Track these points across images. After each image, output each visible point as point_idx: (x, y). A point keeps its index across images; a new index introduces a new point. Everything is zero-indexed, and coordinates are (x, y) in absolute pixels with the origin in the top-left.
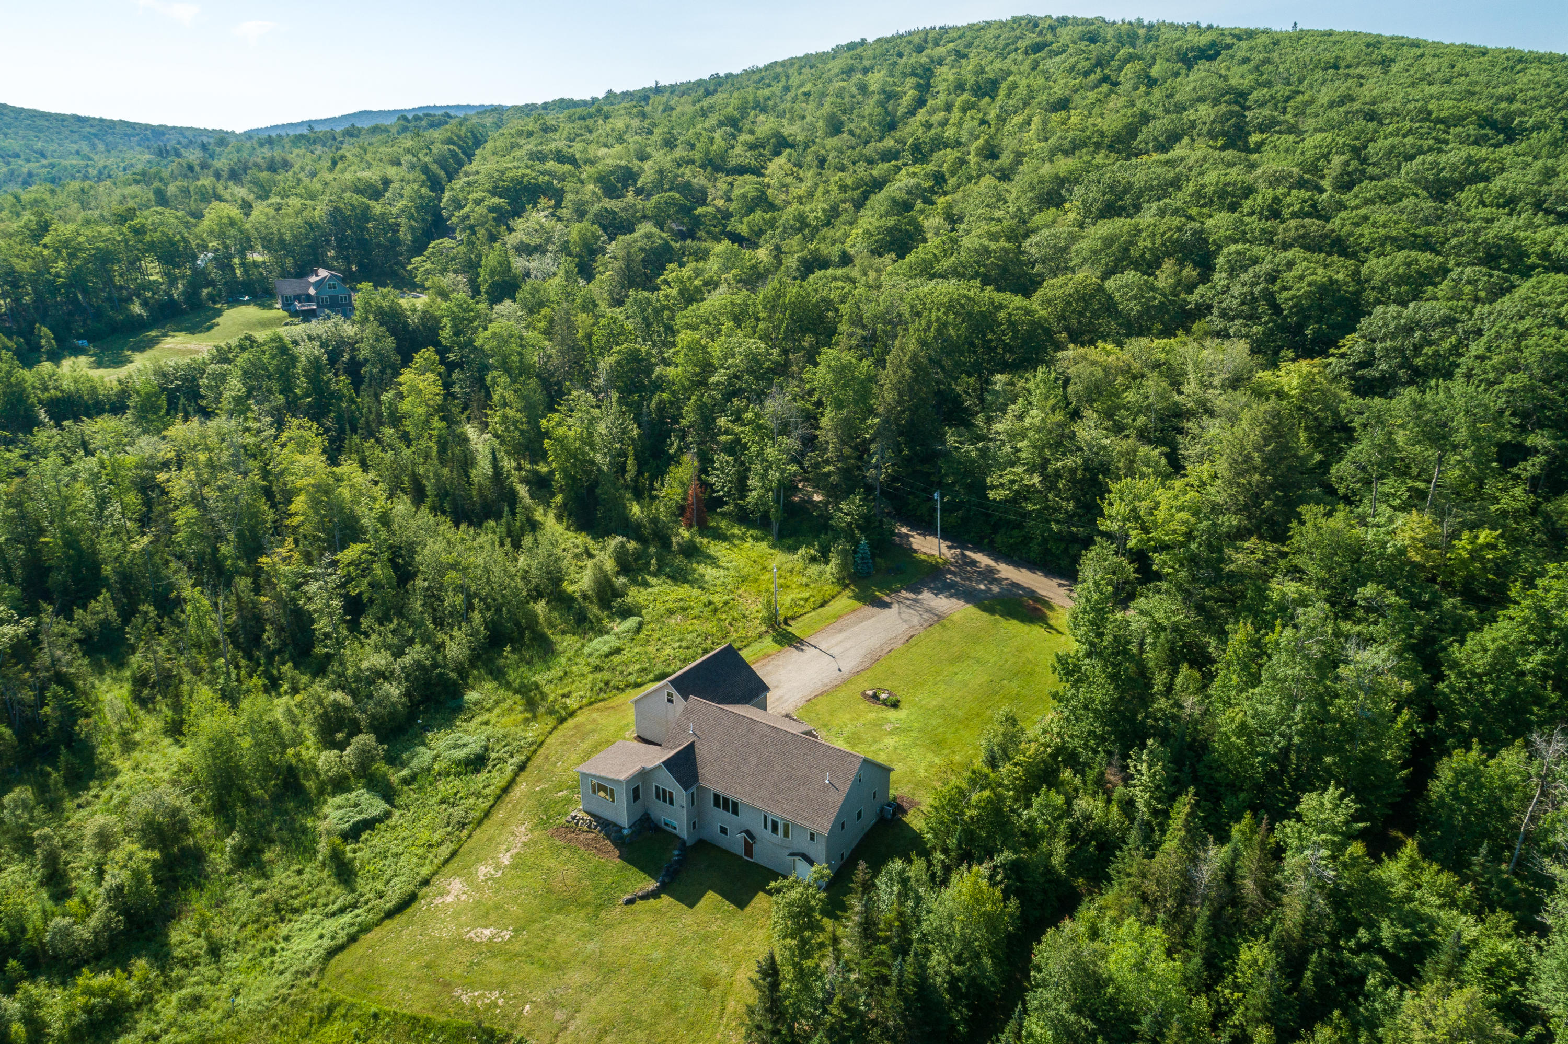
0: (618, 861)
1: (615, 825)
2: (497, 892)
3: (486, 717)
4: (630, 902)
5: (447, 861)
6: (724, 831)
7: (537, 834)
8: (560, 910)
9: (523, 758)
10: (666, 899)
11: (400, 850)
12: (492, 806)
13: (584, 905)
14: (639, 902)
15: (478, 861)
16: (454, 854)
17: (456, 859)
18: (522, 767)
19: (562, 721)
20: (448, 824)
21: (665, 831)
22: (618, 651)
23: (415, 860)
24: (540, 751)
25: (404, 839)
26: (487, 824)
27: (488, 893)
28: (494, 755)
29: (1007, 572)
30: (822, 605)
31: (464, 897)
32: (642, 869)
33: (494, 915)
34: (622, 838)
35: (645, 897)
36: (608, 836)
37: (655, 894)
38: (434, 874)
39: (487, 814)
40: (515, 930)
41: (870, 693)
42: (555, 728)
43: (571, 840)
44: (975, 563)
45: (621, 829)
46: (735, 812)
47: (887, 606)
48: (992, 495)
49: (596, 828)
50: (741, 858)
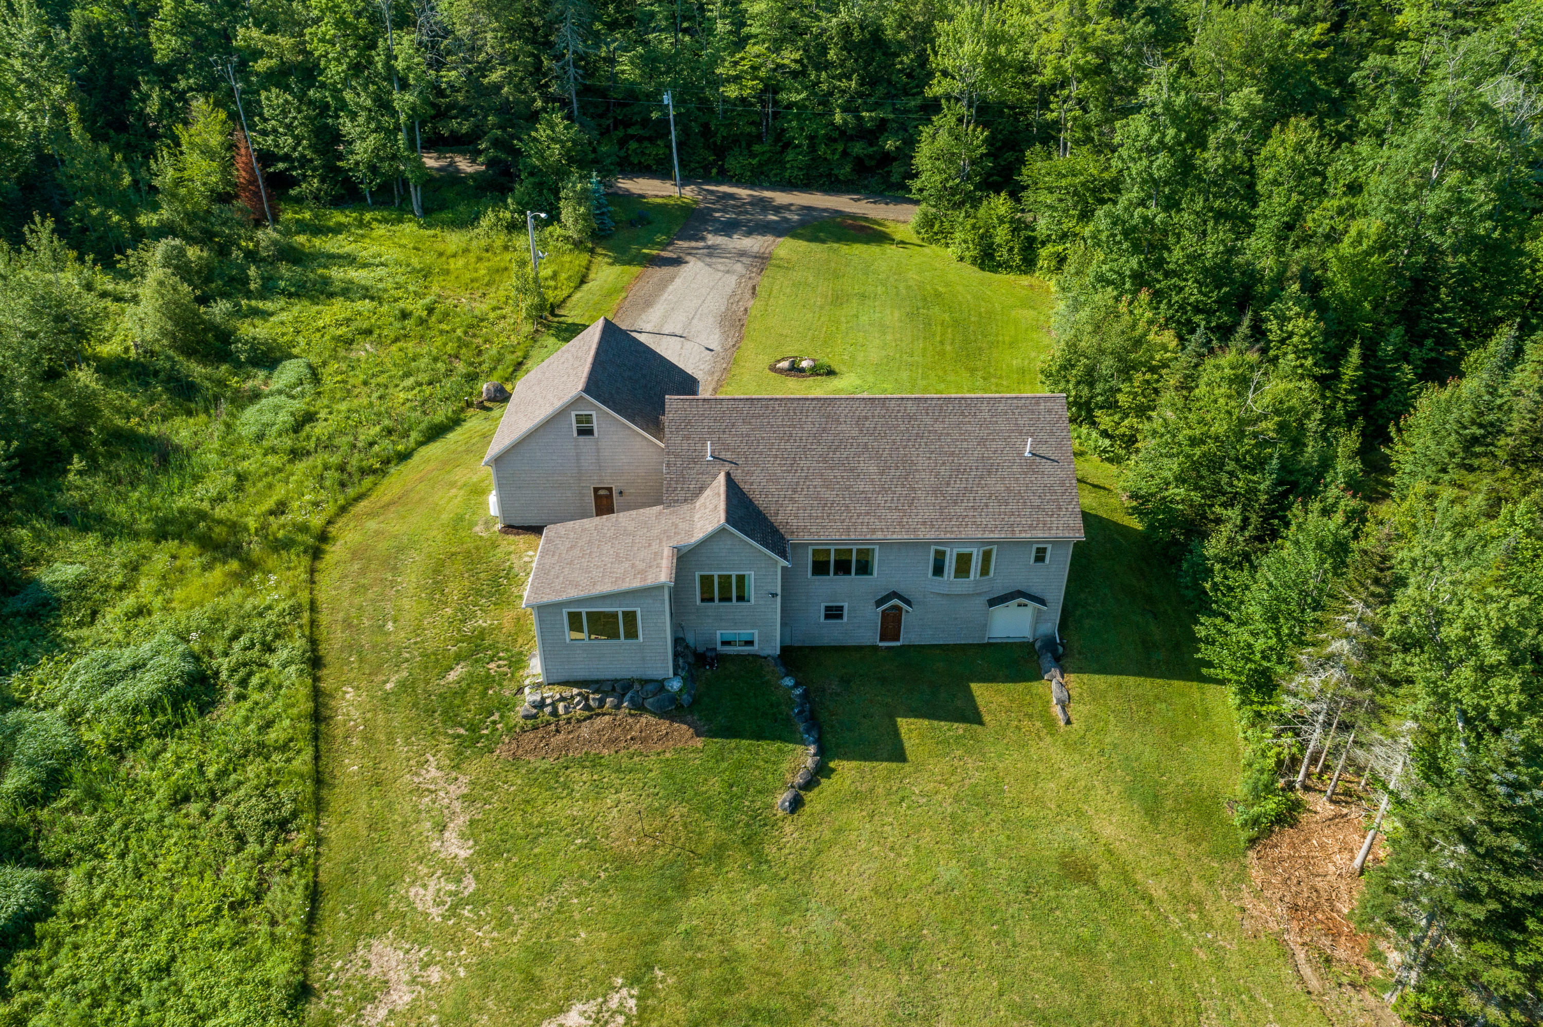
0: (699, 742)
1: (644, 682)
2: (503, 923)
3: (130, 601)
4: (796, 804)
5: (311, 921)
6: (834, 613)
7: (476, 768)
8: (682, 889)
9: (299, 643)
10: (845, 773)
11: (157, 953)
12: (317, 758)
13: (719, 853)
14: (809, 796)
15: (388, 881)
16: (314, 895)
17: (327, 905)
18: (315, 662)
19: (316, 554)
20: (241, 840)
21: (722, 658)
22: (310, 417)
23: (224, 958)
24: (324, 619)
25: (148, 924)
26: (336, 799)
27: (487, 936)
28: (224, 664)
30: (583, 281)
31: (435, 975)
32: (759, 736)
33: (550, 975)
34: (673, 698)
35: (810, 783)
36: (639, 707)
37: (821, 772)
38: (306, 958)
39: (319, 780)
40: (634, 980)
41: (785, 364)
42: (312, 571)
43: (566, 746)
44: (732, 196)
45: (660, 685)
46: (864, 568)
47: (677, 262)
48: (732, 92)
49: (602, 703)
50: (875, 648)
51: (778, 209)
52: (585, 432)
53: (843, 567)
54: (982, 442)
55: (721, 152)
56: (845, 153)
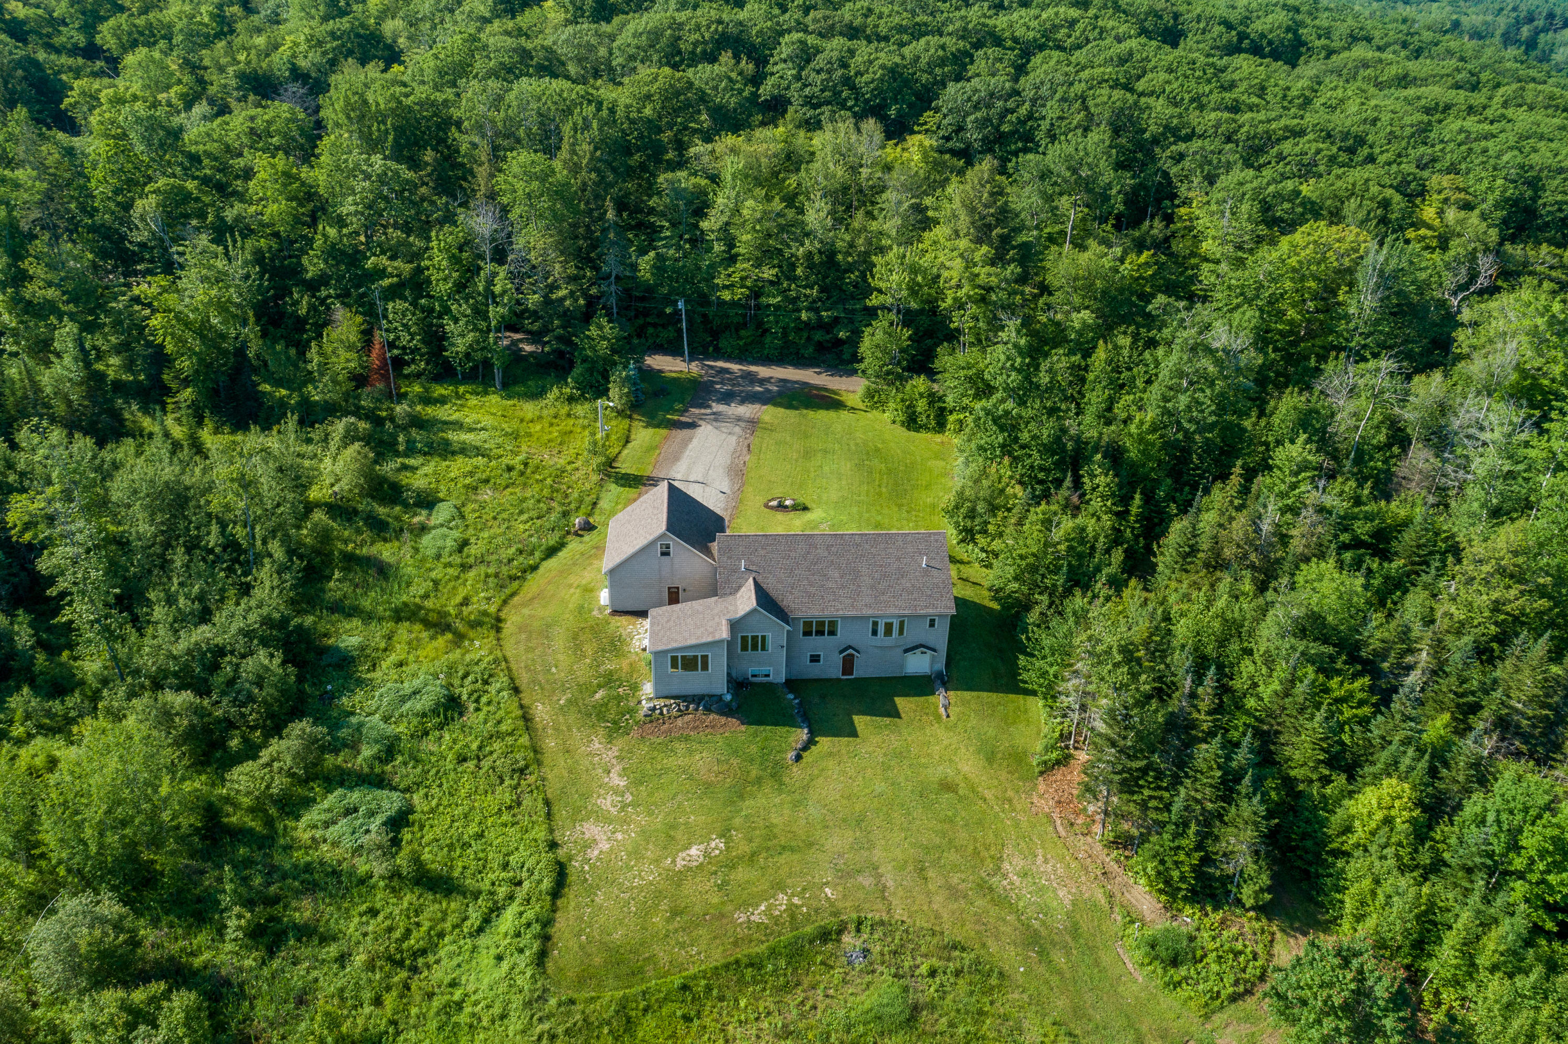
0: (743, 728)
1: (711, 696)
2: (650, 813)
3: (393, 658)
4: (798, 758)
5: (549, 815)
6: (815, 659)
7: (620, 742)
8: (741, 797)
9: (504, 679)
10: (825, 743)
11: (473, 829)
12: (531, 739)
13: (759, 781)
14: (805, 754)
15: (585, 796)
16: (547, 803)
17: (555, 809)
18: (516, 690)
19: (497, 629)
20: (501, 779)
21: (752, 684)
22: (465, 543)
23: (511, 831)
24: (514, 666)
25: (465, 817)
26: (547, 759)
27: (642, 819)
28: (463, 691)
29: (763, 371)
30: (627, 441)
31: (619, 836)
32: (776, 724)
33: (678, 835)
34: (728, 705)
35: (805, 748)
36: (708, 710)
37: (811, 742)
38: (551, 831)
39: (535, 750)
40: (721, 836)
41: (774, 503)
42: (498, 639)
43: (670, 731)
44: (727, 371)
45: (720, 698)
46: (832, 633)
47: (693, 426)
48: (726, 296)
49: (687, 708)
50: (839, 680)
51: (762, 381)
52: (665, 554)
53: (820, 633)
54: (898, 559)
55: (716, 334)
56: (809, 339)
